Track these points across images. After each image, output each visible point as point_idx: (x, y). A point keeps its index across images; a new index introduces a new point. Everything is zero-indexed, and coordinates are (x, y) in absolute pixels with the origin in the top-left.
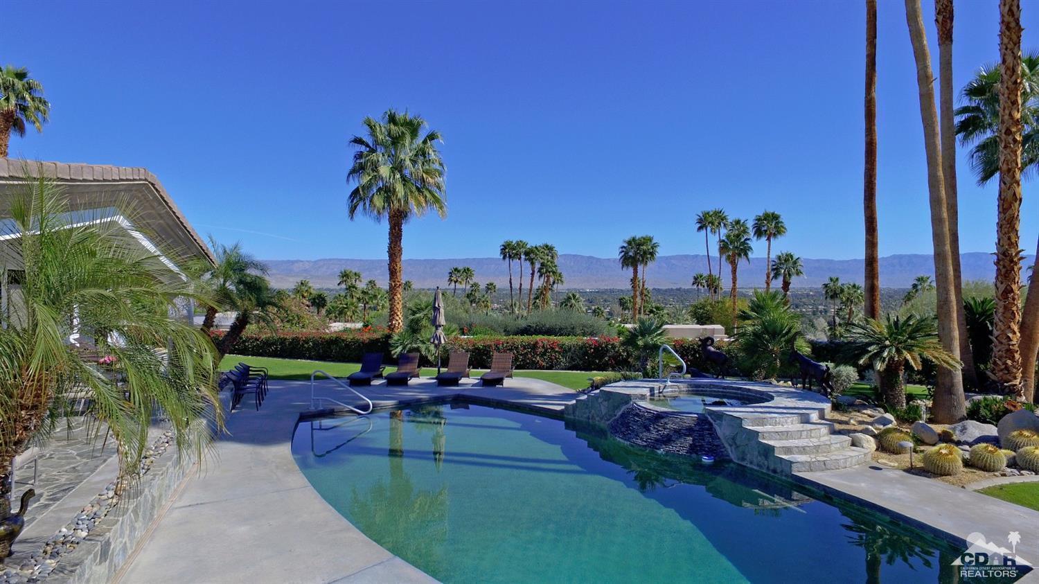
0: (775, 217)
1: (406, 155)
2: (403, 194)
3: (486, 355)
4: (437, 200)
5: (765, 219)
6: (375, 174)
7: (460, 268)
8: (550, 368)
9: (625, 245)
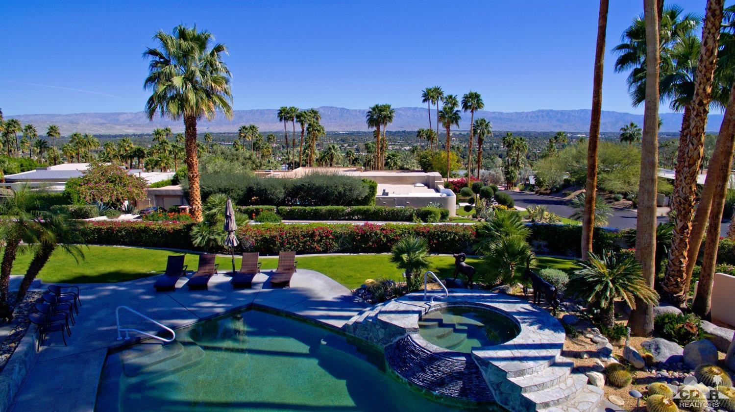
0: (476, 96)
1: (195, 67)
2: (195, 101)
3: (272, 244)
4: (225, 104)
5: (470, 97)
6: (170, 83)
7: (247, 126)
8: (325, 252)
9: (371, 110)
